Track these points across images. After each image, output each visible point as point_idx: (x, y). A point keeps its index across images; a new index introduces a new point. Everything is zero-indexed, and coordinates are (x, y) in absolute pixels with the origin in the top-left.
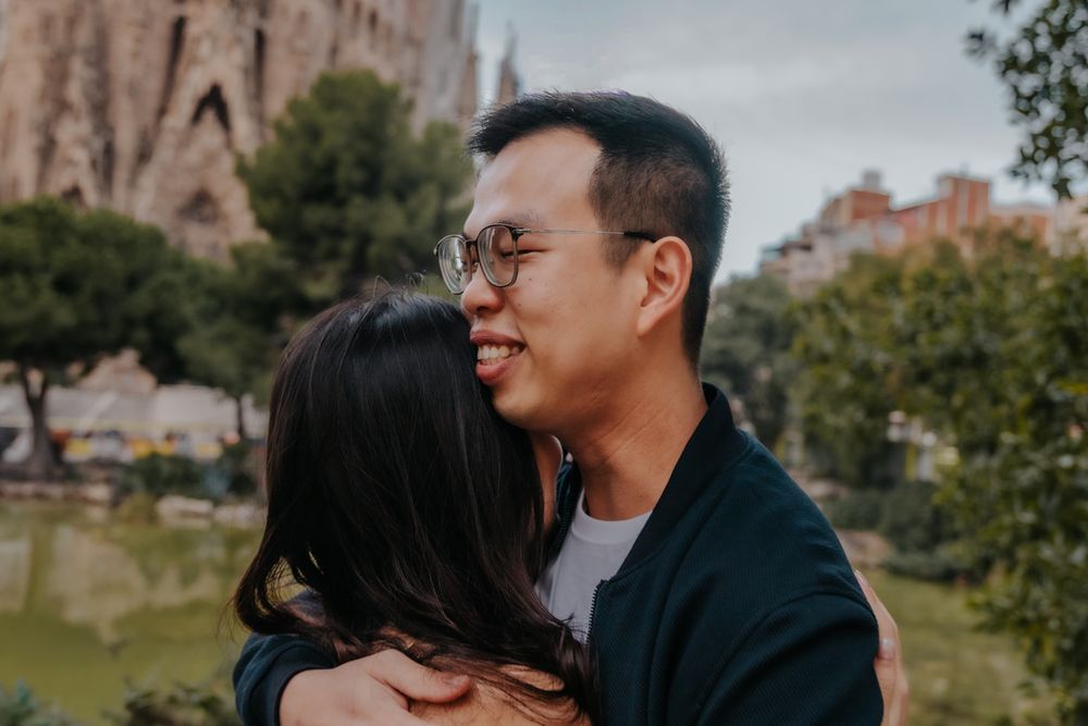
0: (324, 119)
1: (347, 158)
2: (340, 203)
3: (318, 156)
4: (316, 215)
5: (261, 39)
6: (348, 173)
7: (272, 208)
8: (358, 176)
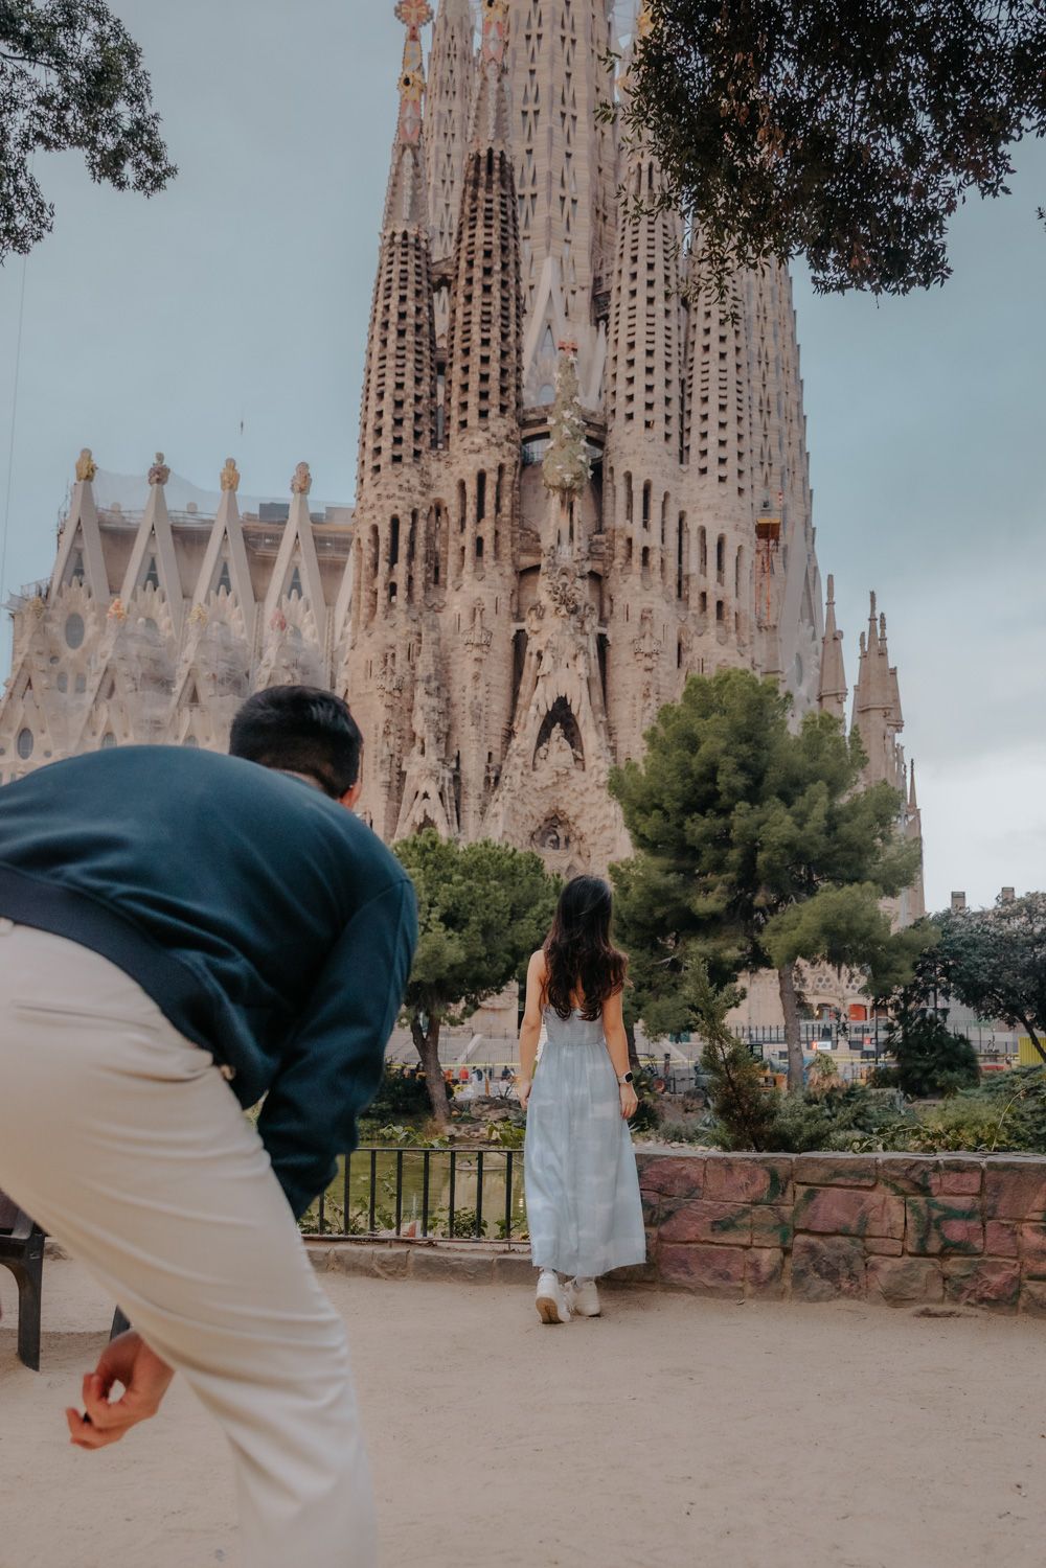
0: (699, 726)
1: (728, 764)
2: (725, 811)
3: (696, 765)
4: (698, 826)
5: (602, 642)
6: (730, 778)
7: (651, 825)
8: (740, 781)
